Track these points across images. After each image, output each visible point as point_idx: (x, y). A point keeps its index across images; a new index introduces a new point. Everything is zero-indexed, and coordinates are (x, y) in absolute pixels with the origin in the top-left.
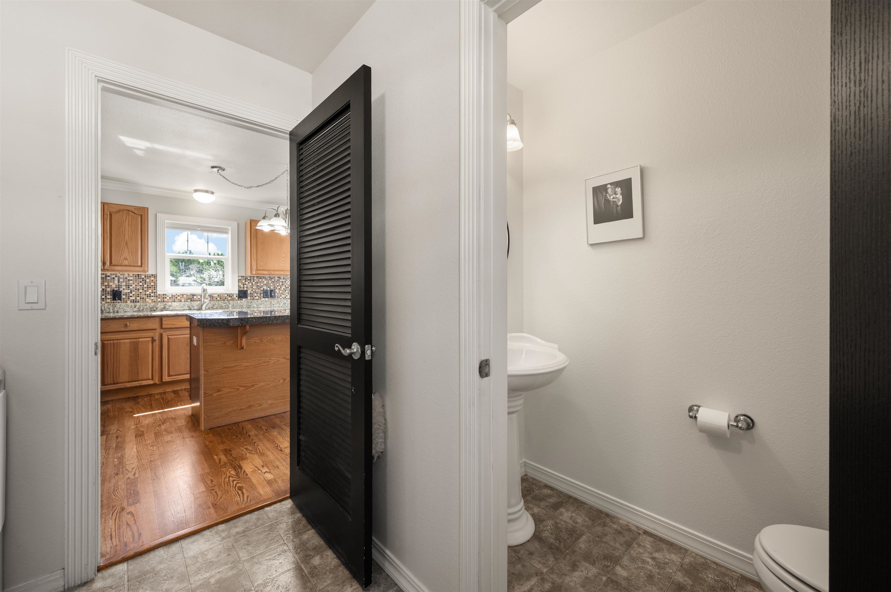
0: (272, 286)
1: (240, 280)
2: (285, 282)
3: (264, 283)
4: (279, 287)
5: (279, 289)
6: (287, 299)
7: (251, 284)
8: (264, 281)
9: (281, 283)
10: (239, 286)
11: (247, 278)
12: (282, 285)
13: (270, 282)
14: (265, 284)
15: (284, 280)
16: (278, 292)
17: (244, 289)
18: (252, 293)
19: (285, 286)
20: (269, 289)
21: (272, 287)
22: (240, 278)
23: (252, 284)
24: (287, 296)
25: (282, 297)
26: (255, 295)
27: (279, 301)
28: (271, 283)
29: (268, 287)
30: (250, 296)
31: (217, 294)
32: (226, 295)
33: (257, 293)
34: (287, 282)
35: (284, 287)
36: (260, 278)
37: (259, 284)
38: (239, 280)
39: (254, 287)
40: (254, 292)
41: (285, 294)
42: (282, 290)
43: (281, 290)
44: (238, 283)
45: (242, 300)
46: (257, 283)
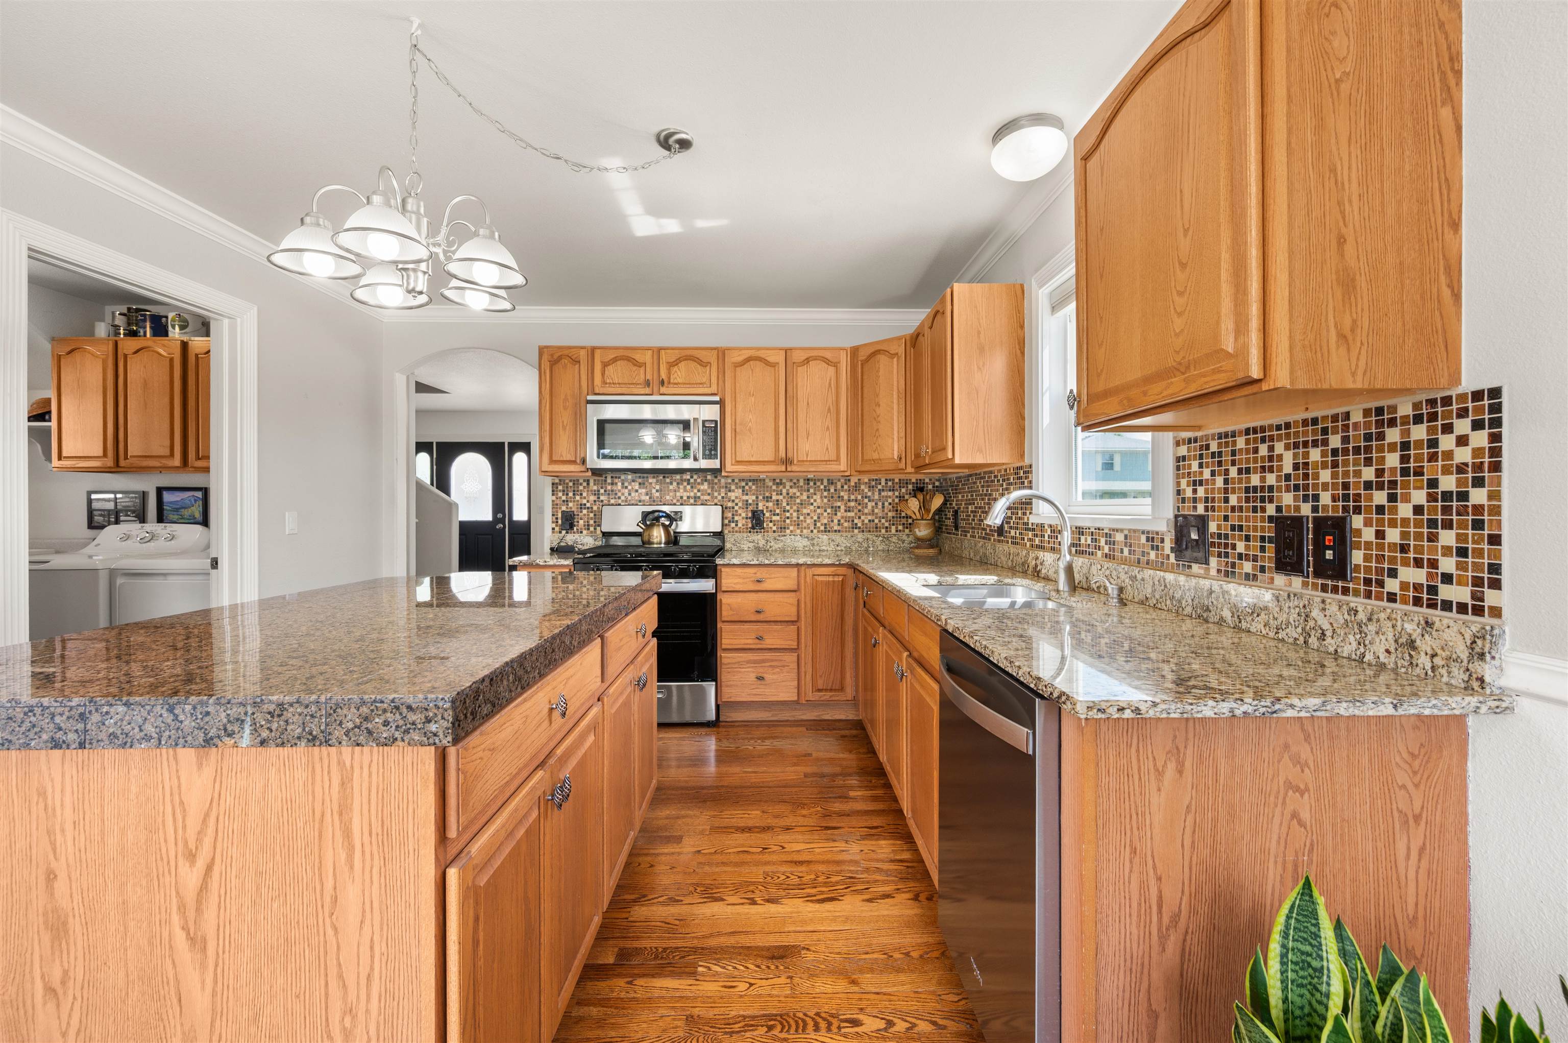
0: (1325, 487)
1: (1184, 458)
2: (1433, 443)
3: (1280, 468)
4: (1380, 498)
5: (1380, 509)
6: (1447, 606)
7: (1219, 482)
8: (1280, 458)
9: (1393, 460)
10: (1179, 492)
11: (1207, 447)
12: (1405, 472)
13: (1315, 455)
14: (1288, 477)
15: (1419, 432)
16: (1369, 534)
17: (1195, 508)
18: (1226, 536)
19: (1433, 483)
20: (1306, 510)
21: (1325, 498)
22: (1183, 451)
23: (1226, 481)
24: (1447, 578)
25: (1404, 586)
26: (1241, 547)
27: (1362, 616)
28: (1324, 466)
29: (1306, 499)
30: (1219, 555)
31: (1122, 530)
32: (1143, 539)
33: (1247, 538)
34: (1447, 442)
35: (1419, 497)
36: (1263, 440)
37: (1255, 480)
38: (1178, 459)
39: (1233, 500)
40: (1233, 528)
41: (1433, 564)
42: (1405, 522)
43: (1393, 523)
44: (1178, 476)
45: (1190, 567)
46: (1248, 471)
